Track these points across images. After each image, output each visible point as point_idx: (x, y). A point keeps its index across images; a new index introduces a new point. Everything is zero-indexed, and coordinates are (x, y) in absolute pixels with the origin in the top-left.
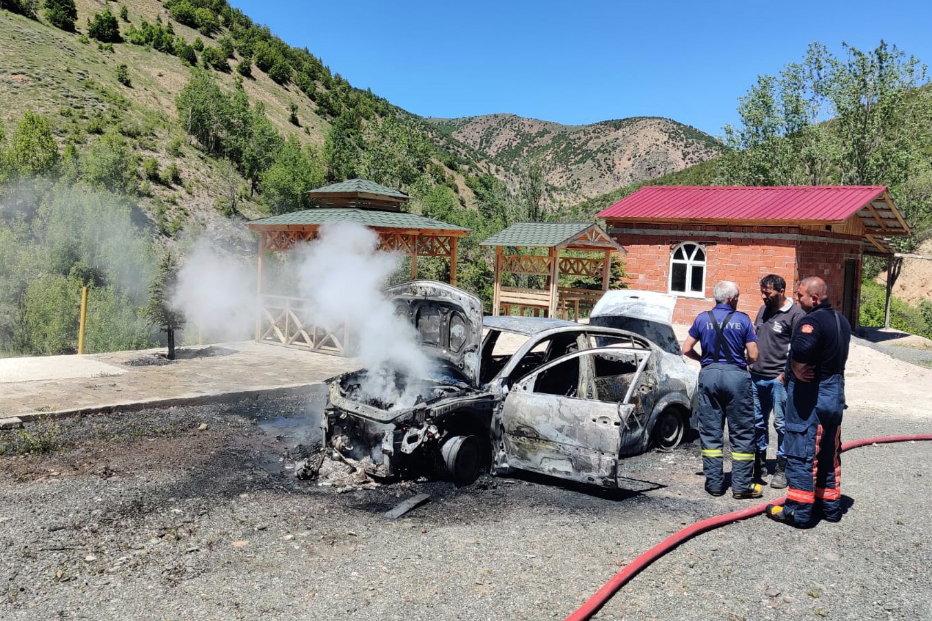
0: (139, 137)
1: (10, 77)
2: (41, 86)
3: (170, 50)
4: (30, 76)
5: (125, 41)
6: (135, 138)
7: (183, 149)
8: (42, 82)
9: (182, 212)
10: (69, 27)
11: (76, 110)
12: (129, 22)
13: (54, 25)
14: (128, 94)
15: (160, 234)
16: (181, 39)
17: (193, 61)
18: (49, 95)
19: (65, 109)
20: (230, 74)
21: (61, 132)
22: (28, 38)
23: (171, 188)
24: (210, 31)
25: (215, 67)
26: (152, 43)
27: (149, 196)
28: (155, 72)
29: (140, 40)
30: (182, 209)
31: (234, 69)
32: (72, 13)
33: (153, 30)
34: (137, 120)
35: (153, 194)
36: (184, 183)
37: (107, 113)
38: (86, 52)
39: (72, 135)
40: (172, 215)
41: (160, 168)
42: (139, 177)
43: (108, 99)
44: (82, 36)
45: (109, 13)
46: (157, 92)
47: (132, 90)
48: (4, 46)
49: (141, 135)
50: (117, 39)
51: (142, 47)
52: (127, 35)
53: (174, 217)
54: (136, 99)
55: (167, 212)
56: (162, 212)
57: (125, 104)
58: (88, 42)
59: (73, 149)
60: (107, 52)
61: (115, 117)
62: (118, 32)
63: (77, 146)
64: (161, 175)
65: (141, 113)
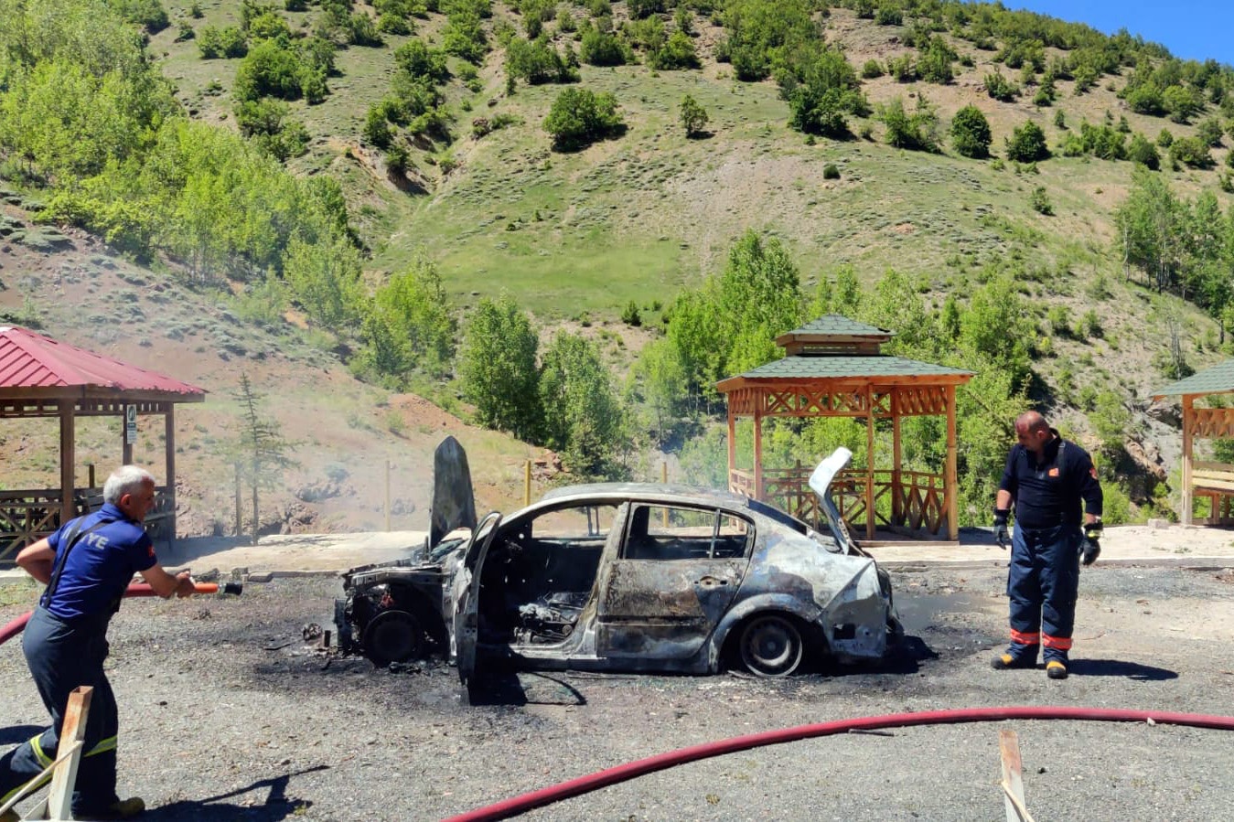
0: (1046, 280)
1: (894, 229)
2: (929, 233)
3: (1120, 154)
4: (916, 224)
5: (1056, 155)
6: (1040, 282)
7: (1114, 287)
8: (930, 229)
9: (1100, 375)
10: (981, 154)
11: (967, 256)
12: (1066, 128)
13: (963, 154)
14: (1043, 225)
15: (1064, 407)
16: (1138, 137)
17: (1153, 163)
18: (937, 243)
19: (952, 258)
20: (1213, 170)
21: (945, 286)
22: (924, 178)
23: (1086, 343)
24: (1186, 114)
25: (1191, 164)
26: (1094, 151)
27: (1053, 355)
28: (1090, 190)
29: (1075, 150)
30: (1100, 371)
31: (1221, 162)
32: (985, 135)
33: (1094, 133)
34: (1050, 257)
35: (1058, 353)
36: (1106, 335)
37: (1008, 254)
38: (997, 180)
39: (958, 288)
40: (1084, 380)
41: (1074, 318)
42: (1040, 332)
43: (1012, 236)
44: (997, 161)
45: (1031, 124)
46: (1091, 216)
47: (1052, 218)
48: (892, 193)
49: (1051, 277)
50: (1043, 154)
51: (1079, 159)
52: (1060, 146)
53: (1087, 383)
54: (1056, 229)
55: (1078, 377)
56: (1069, 376)
57: (1035, 240)
58: (1003, 167)
59: (953, 306)
60: (1029, 175)
61: (1017, 258)
62: (1046, 145)
63: (963, 301)
64: (1073, 327)
65: (1058, 248)
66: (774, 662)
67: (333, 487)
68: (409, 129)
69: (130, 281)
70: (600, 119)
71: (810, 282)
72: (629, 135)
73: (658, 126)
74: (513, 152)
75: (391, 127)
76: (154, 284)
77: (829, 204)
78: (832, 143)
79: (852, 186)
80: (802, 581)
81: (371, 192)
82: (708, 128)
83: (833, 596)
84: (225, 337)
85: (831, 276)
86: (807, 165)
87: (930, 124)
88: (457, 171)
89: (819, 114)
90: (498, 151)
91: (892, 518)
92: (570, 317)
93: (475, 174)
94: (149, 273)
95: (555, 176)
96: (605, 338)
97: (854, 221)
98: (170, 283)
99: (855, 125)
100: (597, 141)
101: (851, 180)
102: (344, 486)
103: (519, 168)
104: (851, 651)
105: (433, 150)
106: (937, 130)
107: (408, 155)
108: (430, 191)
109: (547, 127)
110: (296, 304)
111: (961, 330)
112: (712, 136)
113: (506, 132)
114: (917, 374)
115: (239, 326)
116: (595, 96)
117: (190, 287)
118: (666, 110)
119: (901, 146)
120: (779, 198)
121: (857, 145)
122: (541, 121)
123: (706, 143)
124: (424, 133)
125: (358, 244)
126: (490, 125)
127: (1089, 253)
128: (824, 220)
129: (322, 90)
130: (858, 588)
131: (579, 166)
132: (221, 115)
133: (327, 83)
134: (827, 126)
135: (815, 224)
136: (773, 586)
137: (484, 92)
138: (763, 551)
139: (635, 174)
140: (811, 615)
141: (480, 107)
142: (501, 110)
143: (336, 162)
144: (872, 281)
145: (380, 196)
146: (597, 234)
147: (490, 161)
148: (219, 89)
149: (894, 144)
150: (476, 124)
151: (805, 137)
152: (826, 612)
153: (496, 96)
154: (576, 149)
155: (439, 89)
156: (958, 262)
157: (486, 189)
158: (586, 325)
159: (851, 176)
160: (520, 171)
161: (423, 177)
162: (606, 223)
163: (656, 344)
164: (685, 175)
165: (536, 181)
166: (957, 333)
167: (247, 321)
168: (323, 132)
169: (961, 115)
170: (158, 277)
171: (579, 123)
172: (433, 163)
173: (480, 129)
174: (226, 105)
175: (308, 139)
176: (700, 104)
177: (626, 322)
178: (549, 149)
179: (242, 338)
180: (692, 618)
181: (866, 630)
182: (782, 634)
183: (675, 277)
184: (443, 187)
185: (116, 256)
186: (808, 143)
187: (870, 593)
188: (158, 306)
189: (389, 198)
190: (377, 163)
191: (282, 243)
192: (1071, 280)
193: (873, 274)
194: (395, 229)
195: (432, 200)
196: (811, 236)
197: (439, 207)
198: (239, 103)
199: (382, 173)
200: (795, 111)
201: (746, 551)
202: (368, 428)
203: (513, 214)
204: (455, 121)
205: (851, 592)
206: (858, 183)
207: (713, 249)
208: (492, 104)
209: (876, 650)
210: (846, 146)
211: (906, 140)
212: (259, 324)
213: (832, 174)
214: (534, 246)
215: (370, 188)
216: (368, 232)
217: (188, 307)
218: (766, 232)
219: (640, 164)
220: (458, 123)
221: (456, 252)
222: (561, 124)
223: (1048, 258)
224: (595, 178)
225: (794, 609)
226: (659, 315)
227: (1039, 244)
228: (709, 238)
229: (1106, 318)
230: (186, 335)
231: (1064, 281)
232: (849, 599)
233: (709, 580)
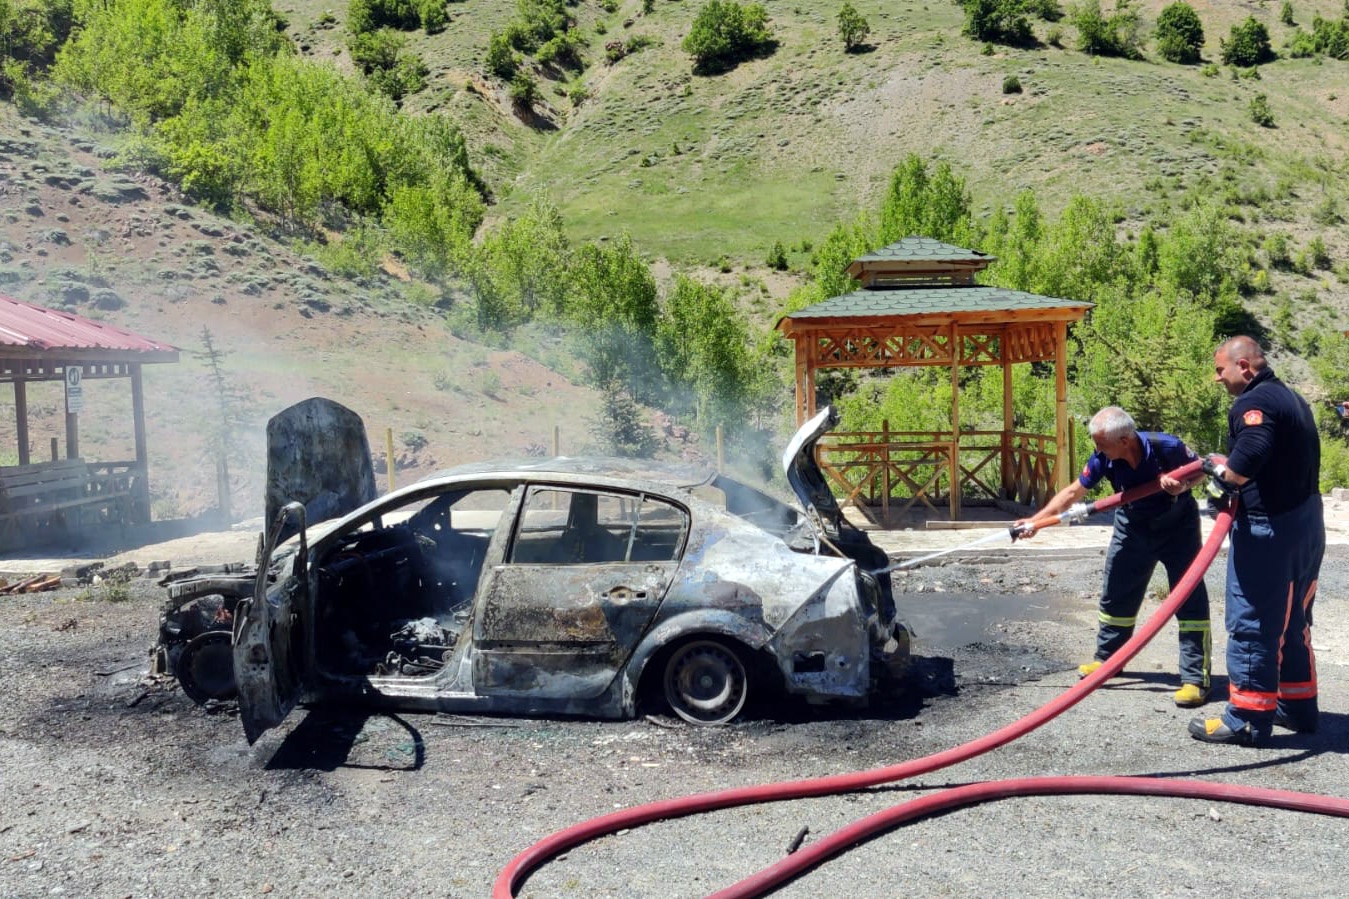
0: (1263, 204)
1: (1082, 149)
2: (1125, 153)
4: (1111, 142)
5: (1282, 57)
6: (1256, 205)
8: (1127, 148)
9: (1326, 313)
10: (1191, 58)
11: (1170, 178)
12: (1295, 25)
13: (1169, 60)
14: (1263, 138)
15: (1282, 351)
18: (1134, 164)
19: (1152, 181)
21: (1142, 214)
22: (1121, 89)
23: (1310, 276)
26: (1328, 50)
27: (1269, 292)
28: (1322, 96)
29: (1305, 49)
30: (1326, 309)
32: (1196, 36)
33: (1329, 29)
34: (1269, 176)
35: (1275, 288)
36: (1335, 266)
37: (1219, 174)
38: (1209, 89)
39: (1157, 216)
40: (1306, 321)
41: (1296, 247)
42: (1254, 265)
43: (1224, 153)
44: (1210, 66)
45: (1254, 21)
46: (1321, 126)
47: (1275, 131)
48: (1083, 108)
49: (1269, 200)
50: (1267, 56)
51: (1309, 60)
52: (1287, 46)
53: (1310, 322)
54: (1279, 144)
55: (1298, 316)
56: (1288, 315)
57: (1253, 156)
58: (1217, 73)
59: (1150, 237)
60: (1247, 81)
61: (1229, 179)
62: (1269, 46)
63: (1163, 230)
64: (1294, 257)
65: (1281, 166)
66: (709, 704)
67: (410, 457)
68: (536, 57)
69: (205, 232)
70: (747, 35)
71: (985, 213)
72: (780, 52)
73: (813, 41)
74: (650, 78)
75: (516, 55)
76: (232, 235)
77: (1008, 123)
78: (1014, 52)
79: (1036, 101)
80: (749, 593)
81: (495, 129)
82: (869, 40)
83: (791, 613)
84: (307, 292)
85: (1008, 206)
86: (984, 78)
87: (1131, 26)
88: (588, 102)
89: (1000, 18)
90: (633, 77)
91: (1001, 491)
92: (708, 262)
93: (608, 104)
94: (228, 223)
95: (696, 103)
96: (747, 284)
97: (1038, 141)
98: (251, 234)
99: (1041, 30)
100: (745, 60)
101: (1035, 94)
102: (423, 455)
103: (655, 95)
104: (819, 689)
105: (563, 80)
106: (1138, 32)
107: (535, 85)
108: (559, 126)
109: (688, 46)
110: (397, 254)
111: (1160, 264)
112: (874, 49)
113: (642, 56)
114: (1015, 307)
115: (327, 279)
116: (742, 9)
117: (276, 238)
118: (823, 22)
119: (1095, 53)
120: (950, 118)
121: (1043, 53)
122: (681, 41)
123: (868, 58)
124: (553, 61)
125: (480, 187)
126: (624, 48)
127: (1318, 170)
128: (1003, 142)
129: (441, 17)
130: (827, 602)
131: (723, 91)
132: (335, 50)
133: (448, 10)
134: (1009, 33)
135: (992, 146)
136: (707, 599)
137: (621, 12)
138: (698, 551)
139: (786, 97)
140: (757, 639)
141: (615, 28)
142: (637, 31)
143: (457, 97)
144: (1057, 210)
145: (505, 134)
146: (741, 167)
147: (625, 89)
148: (332, 21)
149: (1087, 50)
150: (609, 48)
151: (981, 46)
152: (781, 634)
153: (633, 16)
154: (719, 71)
155: (570, 11)
156: (1158, 186)
157: (619, 121)
158: (726, 271)
159: (1035, 90)
160: (657, 99)
161: (552, 110)
162: (751, 154)
163: (804, 290)
164: (844, 95)
165: (675, 109)
166: (1156, 268)
167: (336, 273)
168: (442, 63)
169: (1168, 14)
170: (236, 227)
171: (723, 41)
172: (563, 94)
173: (613, 53)
174: (339, 38)
175: (428, 73)
176: (861, 13)
177: (771, 266)
178: (690, 73)
179: (327, 292)
180: (597, 643)
181: (841, 659)
182: (721, 665)
183: (828, 213)
184: (573, 120)
185: (192, 204)
186: (985, 53)
187: (844, 609)
188: (236, 259)
189: (515, 135)
190: (501, 96)
191: (381, 187)
192: (1294, 203)
193: (1058, 203)
194: (521, 169)
195: (561, 135)
196: (987, 159)
197: (568, 143)
198: (353, 36)
199: (507, 108)
200: (972, 17)
201: (676, 551)
202: (458, 389)
203: (648, 147)
204: (588, 46)
205: (818, 606)
206: (1043, 97)
207: (873, 179)
208: (628, 25)
209: (855, 687)
210: (1031, 54)
211: (1102, 45)
212: (349, 276)
213: (1013, 88)
214: (671, 183)
215: (493, 124)
216: (492, 174)
217: (268, 259)
218: (934, 158)
219: (792, 85)
220: (591, 48)
221: (585, 193)
222: (702, 43)
223: (1267, 177)
224: (740, 103)
225: (735, 632)
226: (809, 257)
227: (1258, 161)
228: (868, 168)
229: (1336, 247)
230: (264, 290)
231: (1286, 204)
232: (814, 617)
233: (623, 592)
